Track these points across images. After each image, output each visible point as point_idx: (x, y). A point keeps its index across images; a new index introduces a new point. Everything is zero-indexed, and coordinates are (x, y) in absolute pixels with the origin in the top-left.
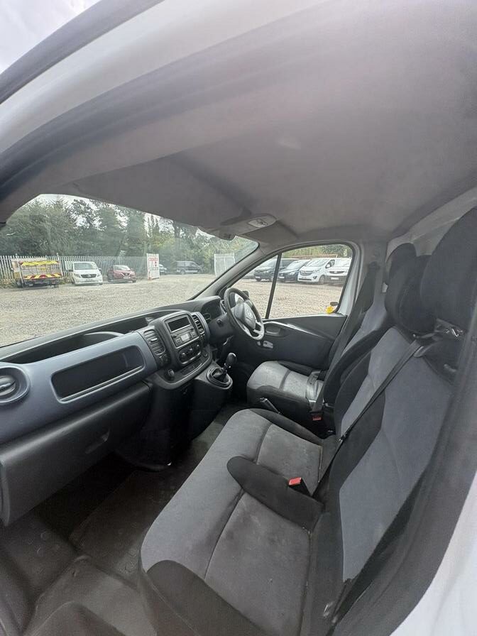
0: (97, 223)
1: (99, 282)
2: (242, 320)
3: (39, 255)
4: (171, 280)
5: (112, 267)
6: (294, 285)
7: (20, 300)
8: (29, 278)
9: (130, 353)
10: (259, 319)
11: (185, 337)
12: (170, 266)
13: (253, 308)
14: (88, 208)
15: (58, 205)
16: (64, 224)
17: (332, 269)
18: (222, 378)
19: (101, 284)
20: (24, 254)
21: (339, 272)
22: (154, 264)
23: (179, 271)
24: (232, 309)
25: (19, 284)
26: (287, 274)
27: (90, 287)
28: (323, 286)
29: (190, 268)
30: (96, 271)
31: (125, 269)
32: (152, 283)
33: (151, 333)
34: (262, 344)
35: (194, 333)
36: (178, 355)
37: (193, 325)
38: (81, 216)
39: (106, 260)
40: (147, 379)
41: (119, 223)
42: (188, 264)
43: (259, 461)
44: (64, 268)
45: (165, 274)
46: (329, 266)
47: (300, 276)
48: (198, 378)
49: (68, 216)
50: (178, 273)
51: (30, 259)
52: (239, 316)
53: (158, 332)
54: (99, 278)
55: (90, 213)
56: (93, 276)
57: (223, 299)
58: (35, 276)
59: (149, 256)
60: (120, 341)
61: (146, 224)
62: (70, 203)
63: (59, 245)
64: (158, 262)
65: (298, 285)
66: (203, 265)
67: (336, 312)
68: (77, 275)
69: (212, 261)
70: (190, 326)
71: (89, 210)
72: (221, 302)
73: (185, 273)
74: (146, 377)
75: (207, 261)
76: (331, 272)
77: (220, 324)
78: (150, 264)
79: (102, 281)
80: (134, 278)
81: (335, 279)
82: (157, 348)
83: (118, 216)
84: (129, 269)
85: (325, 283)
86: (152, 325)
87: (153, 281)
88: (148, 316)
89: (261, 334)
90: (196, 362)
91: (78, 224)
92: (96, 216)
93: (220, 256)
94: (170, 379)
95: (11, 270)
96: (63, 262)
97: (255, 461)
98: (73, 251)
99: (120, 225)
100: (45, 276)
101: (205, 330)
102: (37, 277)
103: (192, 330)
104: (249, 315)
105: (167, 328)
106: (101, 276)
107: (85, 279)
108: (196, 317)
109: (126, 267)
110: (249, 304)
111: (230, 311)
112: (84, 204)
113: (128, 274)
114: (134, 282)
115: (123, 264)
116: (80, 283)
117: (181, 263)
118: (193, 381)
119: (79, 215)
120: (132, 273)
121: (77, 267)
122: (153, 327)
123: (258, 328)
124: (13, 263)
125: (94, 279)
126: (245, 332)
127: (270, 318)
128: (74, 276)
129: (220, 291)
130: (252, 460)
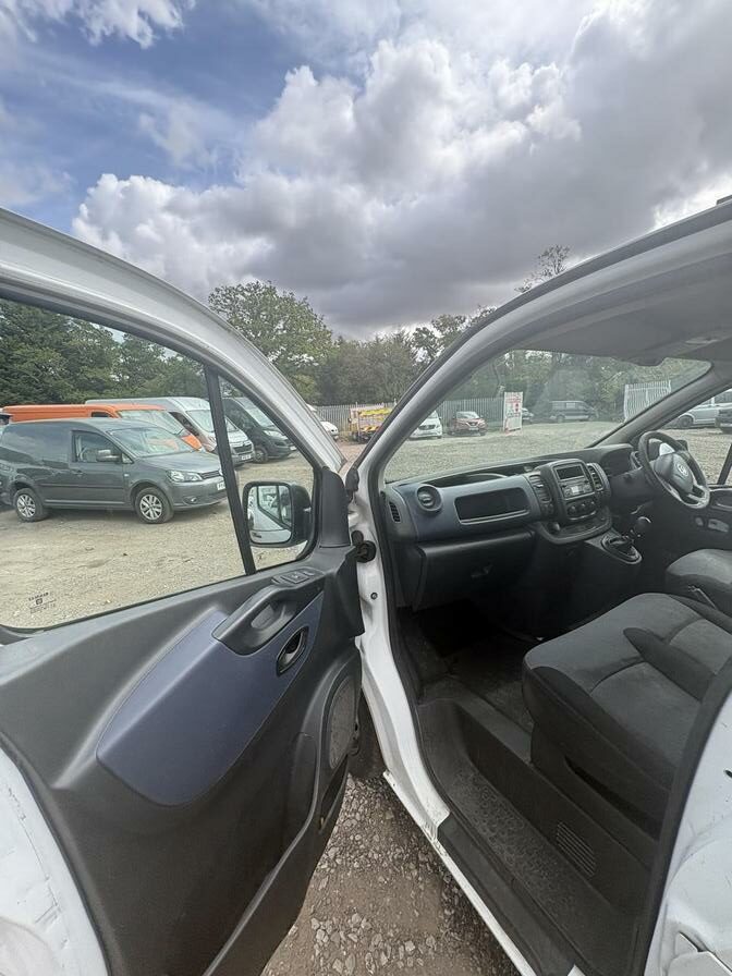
1: (438, 434)
2: (669, 477)
3: (374, 402)
4: (540, 431)
5: (455, 415)
8: (366, 429)
9: (513, 497)
10: (701, 480)
11: (575, 490)
12: (538, 411)
13: (692, 464)
14: (432, 336)
15: (399, 338)
16: (402, 363)
18: (626, 548)
19: (439, 437)
20: (362, 402)
22: (514, 408)
23: (553, 417)
24: (652, 463)
25: (355, 437)
27: (426, 441)
29: (575, 412)
30: (436, 421)
31: (472, 416)
32: (510, 437)
33: (537, 479)
34: (706, 523)
35: (588, 486)
36: (566, 508)
37: (589, 477)
38: (422, 348)
39: (448, 405)
40: (530, 526)
42: (571, 405)
43: (672, 643)
45: (531, 423)
48: (589, 542)
49: (408, 350)
50: (553, 422)
51: (367, 408)
52: (663, 472)
53: (545, 478)
54: (439, 430)
55: (433, 343)
56: (432, 427)
57: (636, 449)
59: (509, 396)
60: (504, 482)
62: (411, 334)
63: (395, 389)
64: (520, 405)
66: (602, 404)
69: (620, 397)
70: (583, 478)
71: (432, 339)
72: (633, 454)
73: (564, 421)
74: (530, 523)
75: (610, 397)
77: (629, 480)
78: (508, 407)
79: (441, 434)
80: (484, 429)
82: (542, 496)
84: (477, 417)
86: (539, 470)
87: (510, 434)
88: (525, 465)
89: (703, 502)
90: (588, 523)
91: (418, 360)
92: (440, 346)
93: (638, 389)
94: (554, 532)
95: (349, 422)
97: (667, 641)
101: (604, 486)
103: (586, 482)
104: (683, 471)
105: (556, 476)
106: (441, 427)
107: (421, 432)
108: (592, 469)
109: (474, 413)
110: (684, 457)
111: (648, 464)
112: (427, 333)
113: (476, 424)
114: (483, 434)
115: (468, 410)
116: (415, 437)
117: (557, 405)
118: (581, 543)
119: (420, 347)
120: (481, 422)
122: (538, 473)
123: (699, 493)
124: (352, 413)
125: (432, 431)
126: (672, 496)
127: (727, 483)
129: (632, 438)
130: (662, 639)
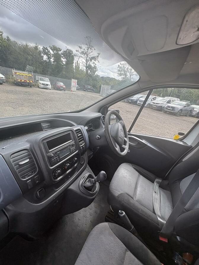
0: (52, 60)
1: (50, 88)
3: (24, 70)
4: (81, 93)
5: (56, 82)
6: (135, 106)
7: (13, 90)
8: (19, 80)
12: (81, 86)
14: (49, 52)
15: (36, 48)
16: (38, 58)
17: (154, 101)
19: (50, 89)
21: (157, 104)
22: (74, 84)
23: (84, 89)
25: (15, 83)
26: (133, 100)
27: (45, 90)
28: (148, 109)
29: (90, 89)
30: (49, 83)
32: (72, 93)
33: (23, 154)
37: (76, 139)
38: (45, 55)
39: (53, 78)
41: (62, 61)
42: (89, 87)
44: (35, 79)
45: (79, 90)
46: (153, 100)
47: (138, 102)
49: (40, 54)
50: (84, 91)
54: (50, 87)
55: (50, 55)
56: (47, 85)
58: (22, 80)
59: (73, 80)
61: (74, 64)
62: (41, 48)
64: (76, 84)
65: (136, 106)
66: (96, 89)
67: (181, 140)
68: (40, 83)
70: (71, 142)
71: (49, 53)
73: (87, 91)
74: (7, 205)
75: (98, 87)
76: (153, 103)
78: (73, 84)
79: (51, 88)
80: (65, 89)
81: (154, 106)
83: (62, 58)
84: (63, 85)
85: (149, 107)
87: (73, 92)
91: (44, 59)
92: (52, 57)
95: (12, 76)
96: (35, 76)
98: (40, 72)
99: (63, 63)
100: (26, 81)
101: (85, 142)
102: (23, 81)
105: (44, 148)
107: (43, 86)
108: (79, 131)
109: (62, 83)
112: (47, 50)
113: (63, 87)
114: (65, 91)
115: (60, 82)
116: (41, 87)
117: (86, 86)
118: (67, 191)
119: (45, 54)
120: (64, 87)
121: (41, 80)
122: (27, 146)
124: (13, 72)
125: (47, 86)
128: (39, 83)
